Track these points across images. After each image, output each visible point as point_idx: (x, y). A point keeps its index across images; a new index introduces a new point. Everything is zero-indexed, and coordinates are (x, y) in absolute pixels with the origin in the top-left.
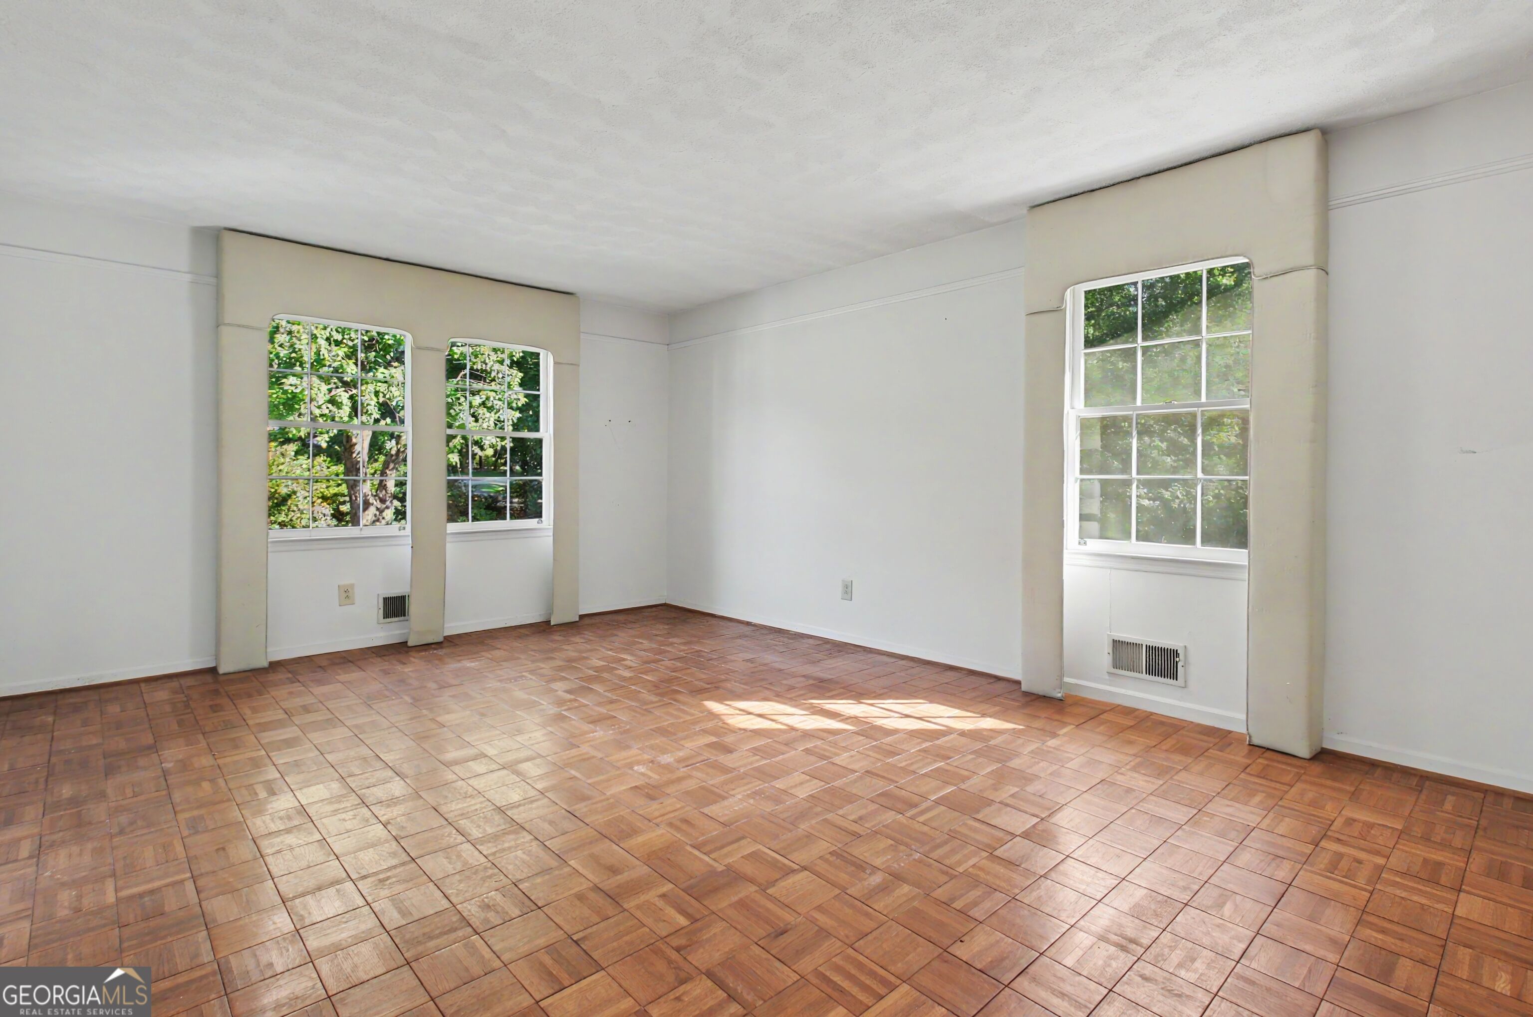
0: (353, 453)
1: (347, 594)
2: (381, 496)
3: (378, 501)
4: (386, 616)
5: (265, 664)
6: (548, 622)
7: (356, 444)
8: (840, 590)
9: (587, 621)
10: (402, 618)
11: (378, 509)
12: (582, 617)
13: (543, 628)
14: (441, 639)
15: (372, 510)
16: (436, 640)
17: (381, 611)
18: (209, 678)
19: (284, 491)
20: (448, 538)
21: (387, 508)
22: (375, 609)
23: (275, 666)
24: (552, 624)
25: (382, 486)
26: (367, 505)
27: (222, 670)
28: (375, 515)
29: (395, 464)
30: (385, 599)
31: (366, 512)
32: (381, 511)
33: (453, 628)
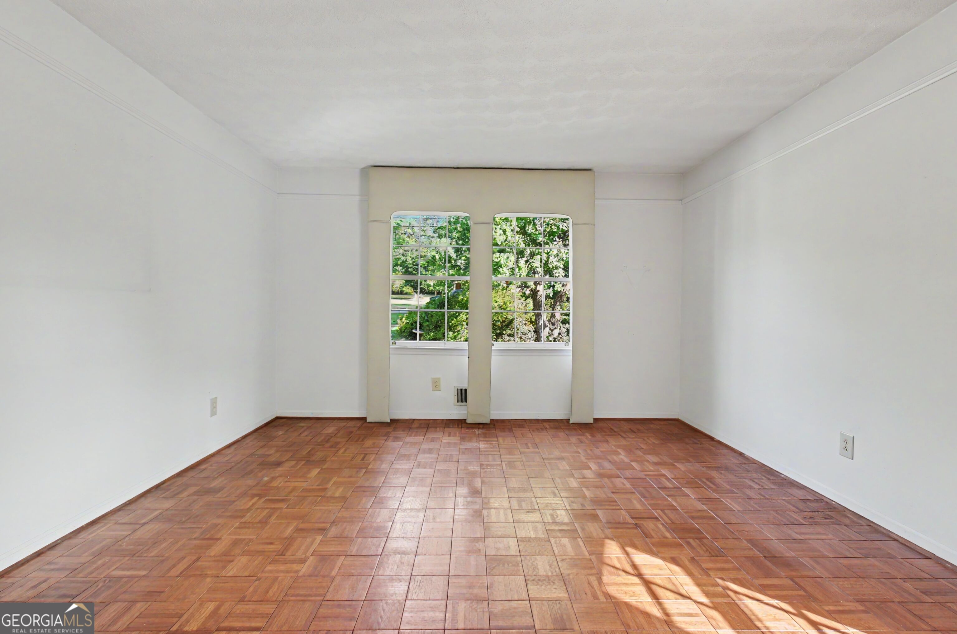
0: (537, 296)
1: (436, 385)
2: (552, 322)
3: (551, 324)
4: (458, 401)
5: (389, 420)
6: (568, 421)
7: (538, 291)
8: (838, 444)
9: (600, 424)
10: (465, 404)
11: (550, 329)
12: (596, 420)
13: (564, 425)
14: (488, 421)
15: (547, 329)
16: (484, 422)
17: (456, 397)
18: (359, 423)
19: (510, 317)
21: (555, 328)
22: (452, 397)
23: (392, 422)
24: (571, 422)
25: (553, 316)
26: (545, 326)
27: (368, 420)
28: (549, 333)
29: (560, 303)
30: (458, 390)
31: (545, 330)
32: (552, 330)
33: (496, 415)
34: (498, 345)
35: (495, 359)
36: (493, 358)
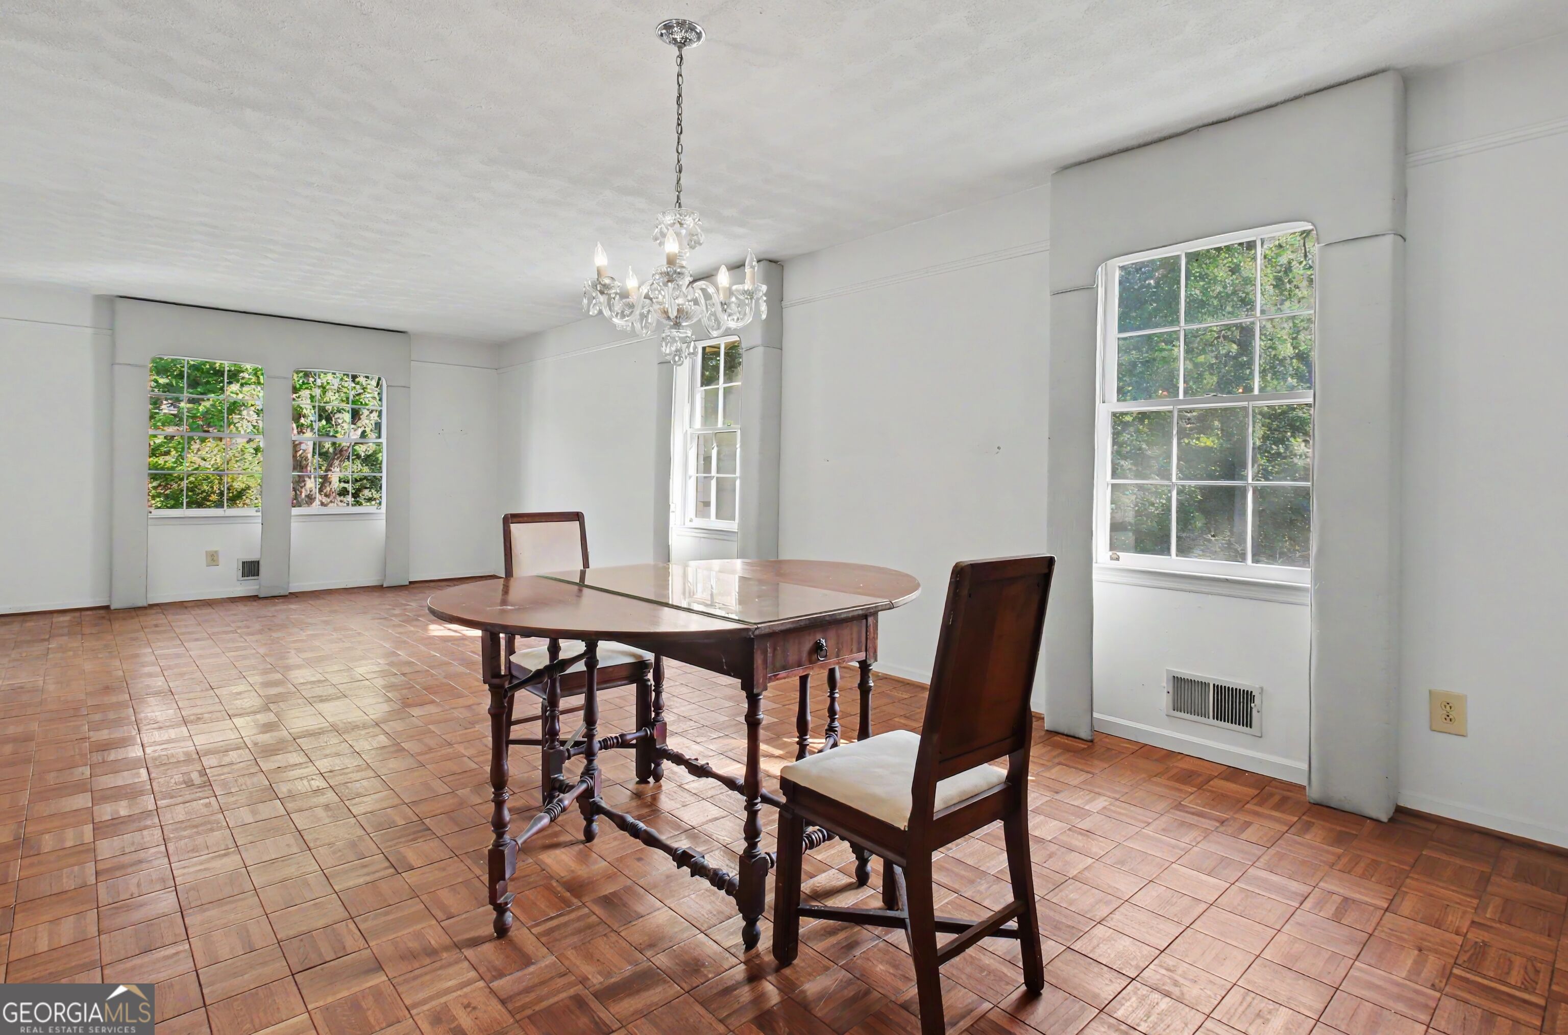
1: (213, 558)
4: (243, 575)
5: (145, 604)
6: (382, 585)
10: (256, 577)
12: (410, 583)
13: (379, 589)
14: (287, 593)
16: (284, 594)
17: (240, 572)
20: (293, 520)
22: (235, 570)
23: (151, 606)
24: (385, 586)
27: (112, 607)
30: (243, 563)
33: (295, 587)
34: (295, 511)
35: (295, 525)
36: (292, 524)
